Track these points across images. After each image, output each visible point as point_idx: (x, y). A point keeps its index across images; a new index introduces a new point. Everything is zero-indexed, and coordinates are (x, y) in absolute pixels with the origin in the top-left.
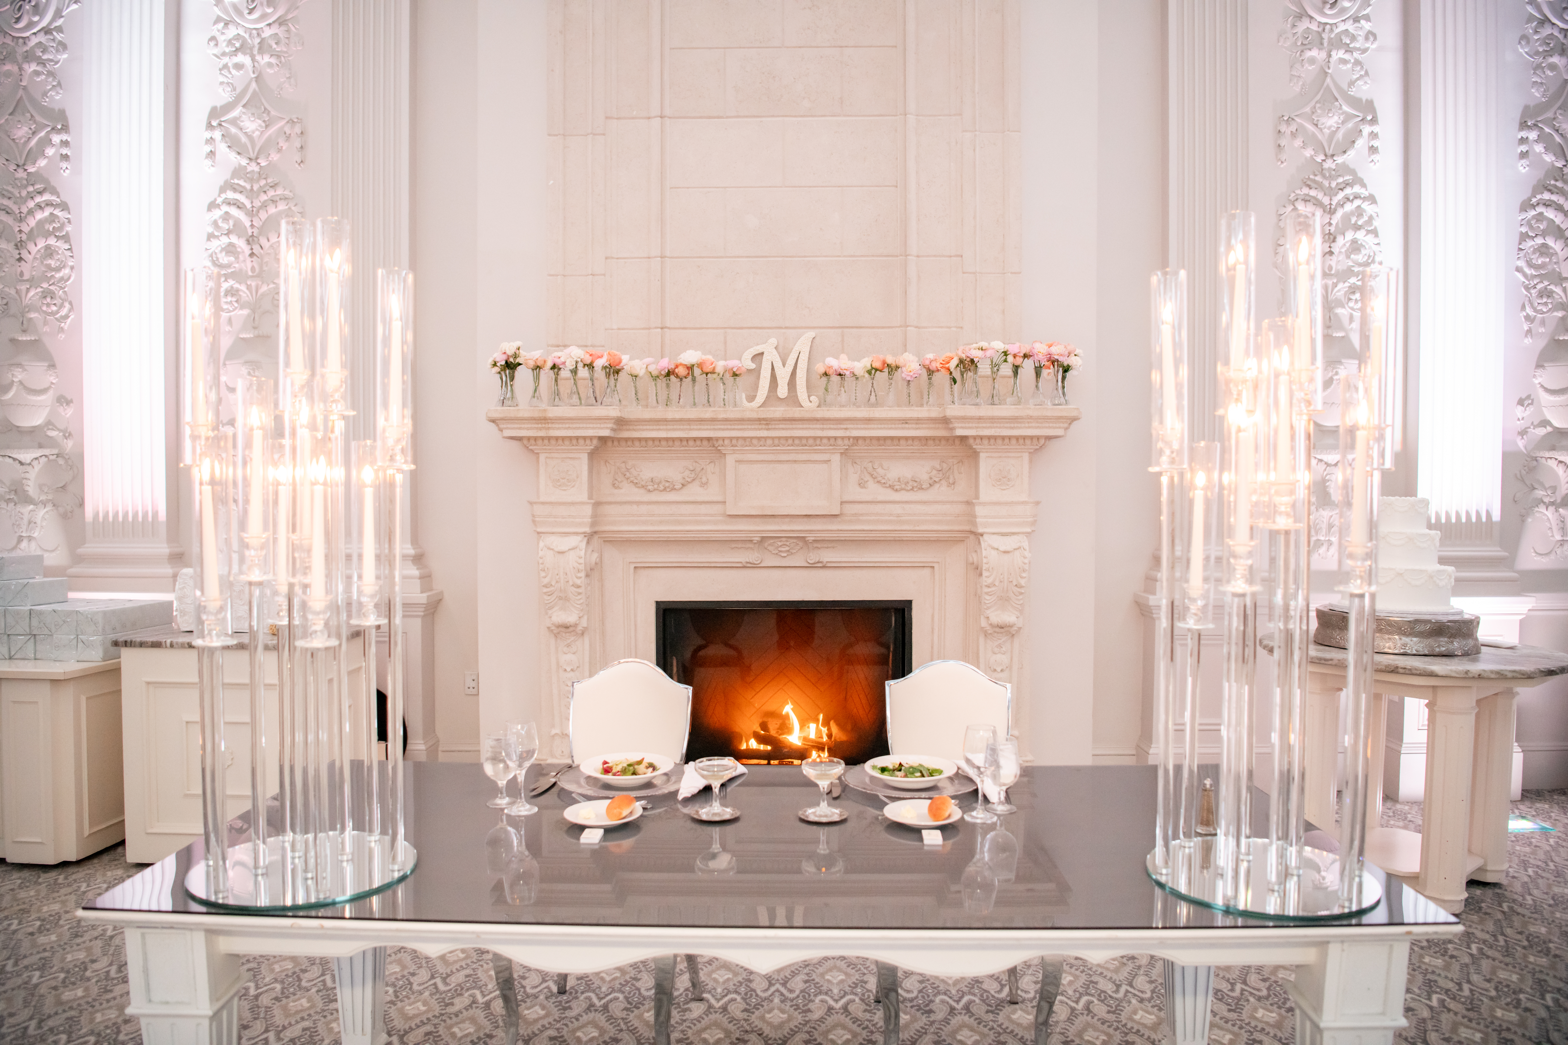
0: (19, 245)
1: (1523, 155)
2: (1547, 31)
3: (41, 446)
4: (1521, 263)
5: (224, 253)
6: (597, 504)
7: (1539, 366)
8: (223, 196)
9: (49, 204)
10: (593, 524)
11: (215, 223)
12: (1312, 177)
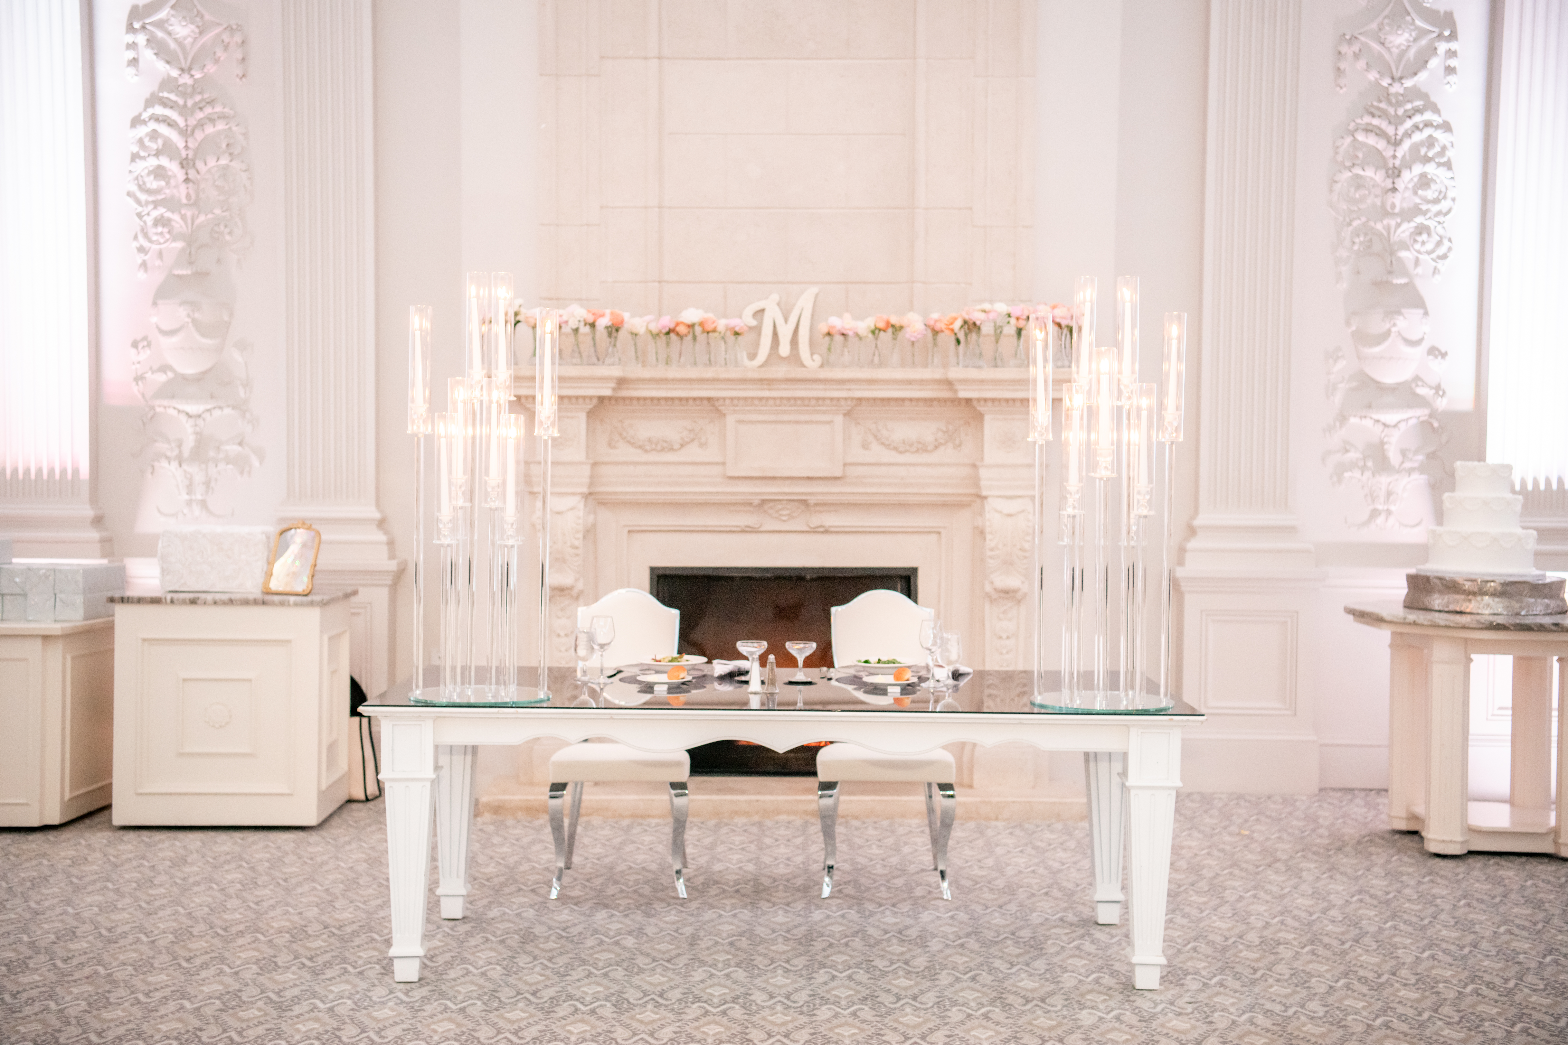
5: (152, 177)
6: (595, 464)
8: (150, 111)
10: (591, 484)
11: (141, 142)
12: (1375, 104)
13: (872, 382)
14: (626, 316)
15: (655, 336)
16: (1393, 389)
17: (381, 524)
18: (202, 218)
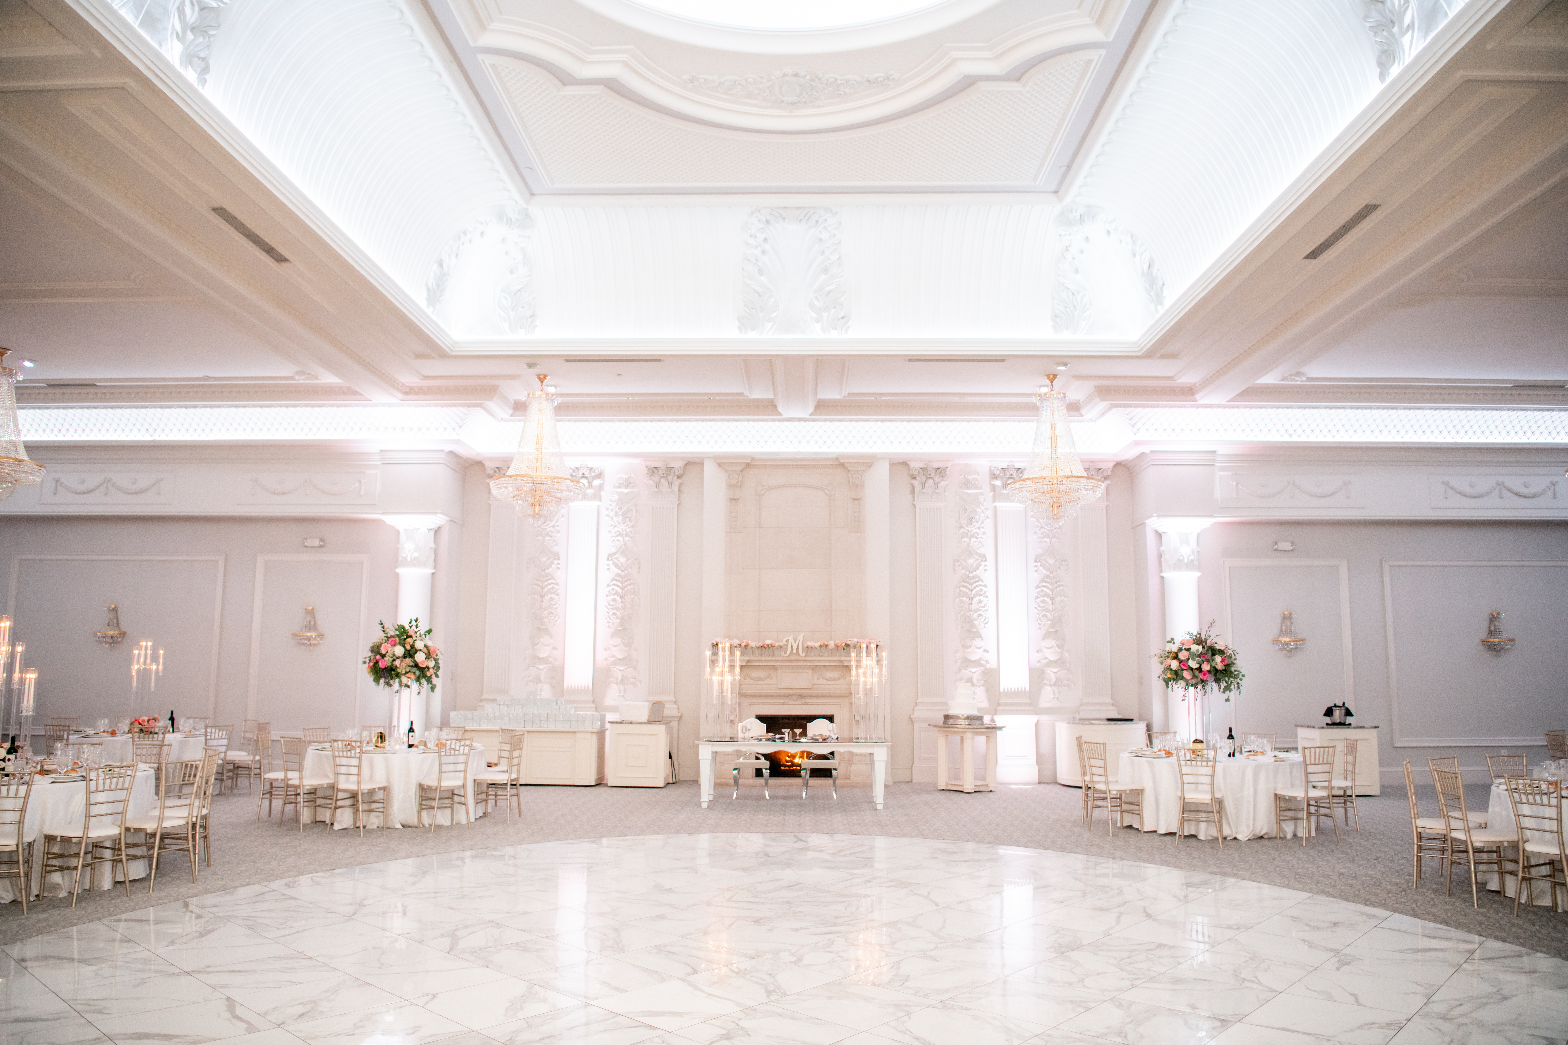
0: (542, 597)
1: (1036, 571)
2: (1043, 530)
3: (546, 664)
4: (1036, 606)
5: (612, 601)
6: (742, 683)
7: (1043, 639)
8: (612, 583)
9: (552, 583)
10: (741, 691)
11: (609, 591)
12: (965, 579)
13: (820, 661)
14: (750, 642)
15: (758, 648)
16: (974, 662)
17: (675, 702)
18: (626, 613)
